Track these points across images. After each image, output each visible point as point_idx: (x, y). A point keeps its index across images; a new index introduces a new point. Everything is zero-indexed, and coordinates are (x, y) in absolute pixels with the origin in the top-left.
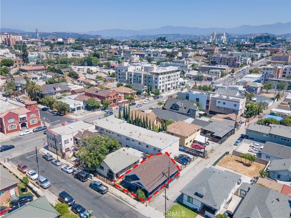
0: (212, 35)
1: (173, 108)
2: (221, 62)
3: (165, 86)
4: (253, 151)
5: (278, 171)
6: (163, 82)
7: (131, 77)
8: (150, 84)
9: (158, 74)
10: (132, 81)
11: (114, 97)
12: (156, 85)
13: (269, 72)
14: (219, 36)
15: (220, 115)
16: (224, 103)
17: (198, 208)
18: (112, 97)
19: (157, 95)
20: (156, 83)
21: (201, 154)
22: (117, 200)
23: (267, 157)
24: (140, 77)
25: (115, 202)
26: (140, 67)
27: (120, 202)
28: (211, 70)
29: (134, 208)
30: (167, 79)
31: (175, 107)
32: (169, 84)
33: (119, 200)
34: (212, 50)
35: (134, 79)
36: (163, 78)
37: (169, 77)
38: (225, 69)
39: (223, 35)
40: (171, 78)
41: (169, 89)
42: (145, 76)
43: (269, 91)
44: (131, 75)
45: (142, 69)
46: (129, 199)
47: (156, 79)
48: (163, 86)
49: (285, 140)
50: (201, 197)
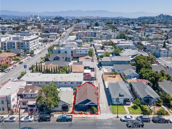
0: (31, 16)
1: (55, 59)
2: (51, 31)
3: (33, 48)
4: (110, 70)
5: (129, 75)
6: (32, 45)
7: (5, 45)
8: (24, 48)
9: (28, 41)
10: (7, 48)
11: (6, 60)
12: (28, 48)
13: (81, 34)
14: (35, 17)
15: (81, 58)
16: (81, 52)
17: (122, 103)
18: (5, 61)
19: (32, 54)
20: (28, 47)
21: (94, 79)
22: (83, 120)
23: (118, 71)
24: (14, 44)
25: (83, 122)
26: (8, 38)
27: (86, 120)
28: (50, 36)
29: (95, 119)
30: (33, 43)
31: (57, 59)
32: (35, 46)
33: (83, 119)
34: (40, 25)
35: (8, 46)
36: (32, 43)
37: (34, 42)
38: (57, 35)
39: (38, 16)
40: (36, 42)
41: (35, 49)
42: (18, 43)
43: (85, 43)
44: (5, 44)
45: (10, 39)
46: (88, 116)
47: (28, 44)
48: (32, 48)
49: (118, 62)
50: (123, 96)
